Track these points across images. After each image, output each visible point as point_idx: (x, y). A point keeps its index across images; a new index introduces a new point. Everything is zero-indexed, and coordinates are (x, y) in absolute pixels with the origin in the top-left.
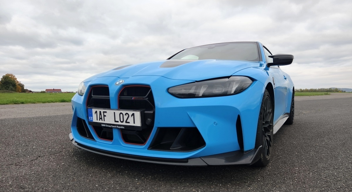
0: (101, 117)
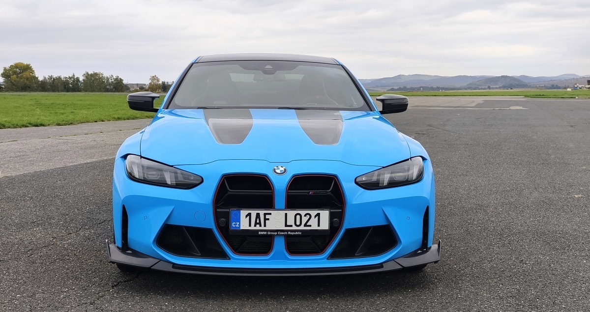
0: (258, 222)
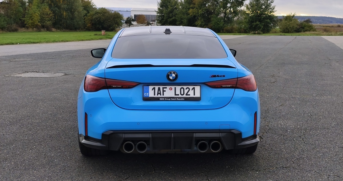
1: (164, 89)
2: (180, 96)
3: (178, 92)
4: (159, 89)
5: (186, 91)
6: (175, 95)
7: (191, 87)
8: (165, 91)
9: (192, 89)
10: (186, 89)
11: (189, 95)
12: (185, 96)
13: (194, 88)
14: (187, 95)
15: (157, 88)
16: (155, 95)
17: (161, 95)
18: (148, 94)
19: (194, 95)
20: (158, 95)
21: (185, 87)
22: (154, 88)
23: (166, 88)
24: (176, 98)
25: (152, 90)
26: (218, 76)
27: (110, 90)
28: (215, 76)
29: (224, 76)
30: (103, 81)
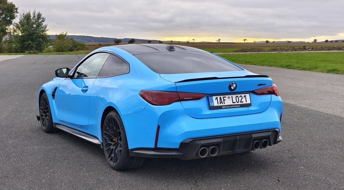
1: (224, 99)
2: (237, 103)
3: (234, 101)
4: (220, 98)
5: (240, 99)
6: (233, 103)
7: (243, 95)
8: (225, 100)
9: (244, 97)
10: (240, 97)
11: (243, 102)
12: (240, 103)
13: (245, 96)
14: (241, 102)
15: (218, 97)
16: (218, 104)
17: (222, 104)
18: (213, 104)
19: (246, 102)
20: (220, 104)
21: (239, 96)
22: (217, 98)
23: (225, 97)
24: (234, 105)
25: (216, 99)
26: (262, 85)
27: (183, 102)
28: (260, 85)
29: (265, 84)
30: (176, 94)
